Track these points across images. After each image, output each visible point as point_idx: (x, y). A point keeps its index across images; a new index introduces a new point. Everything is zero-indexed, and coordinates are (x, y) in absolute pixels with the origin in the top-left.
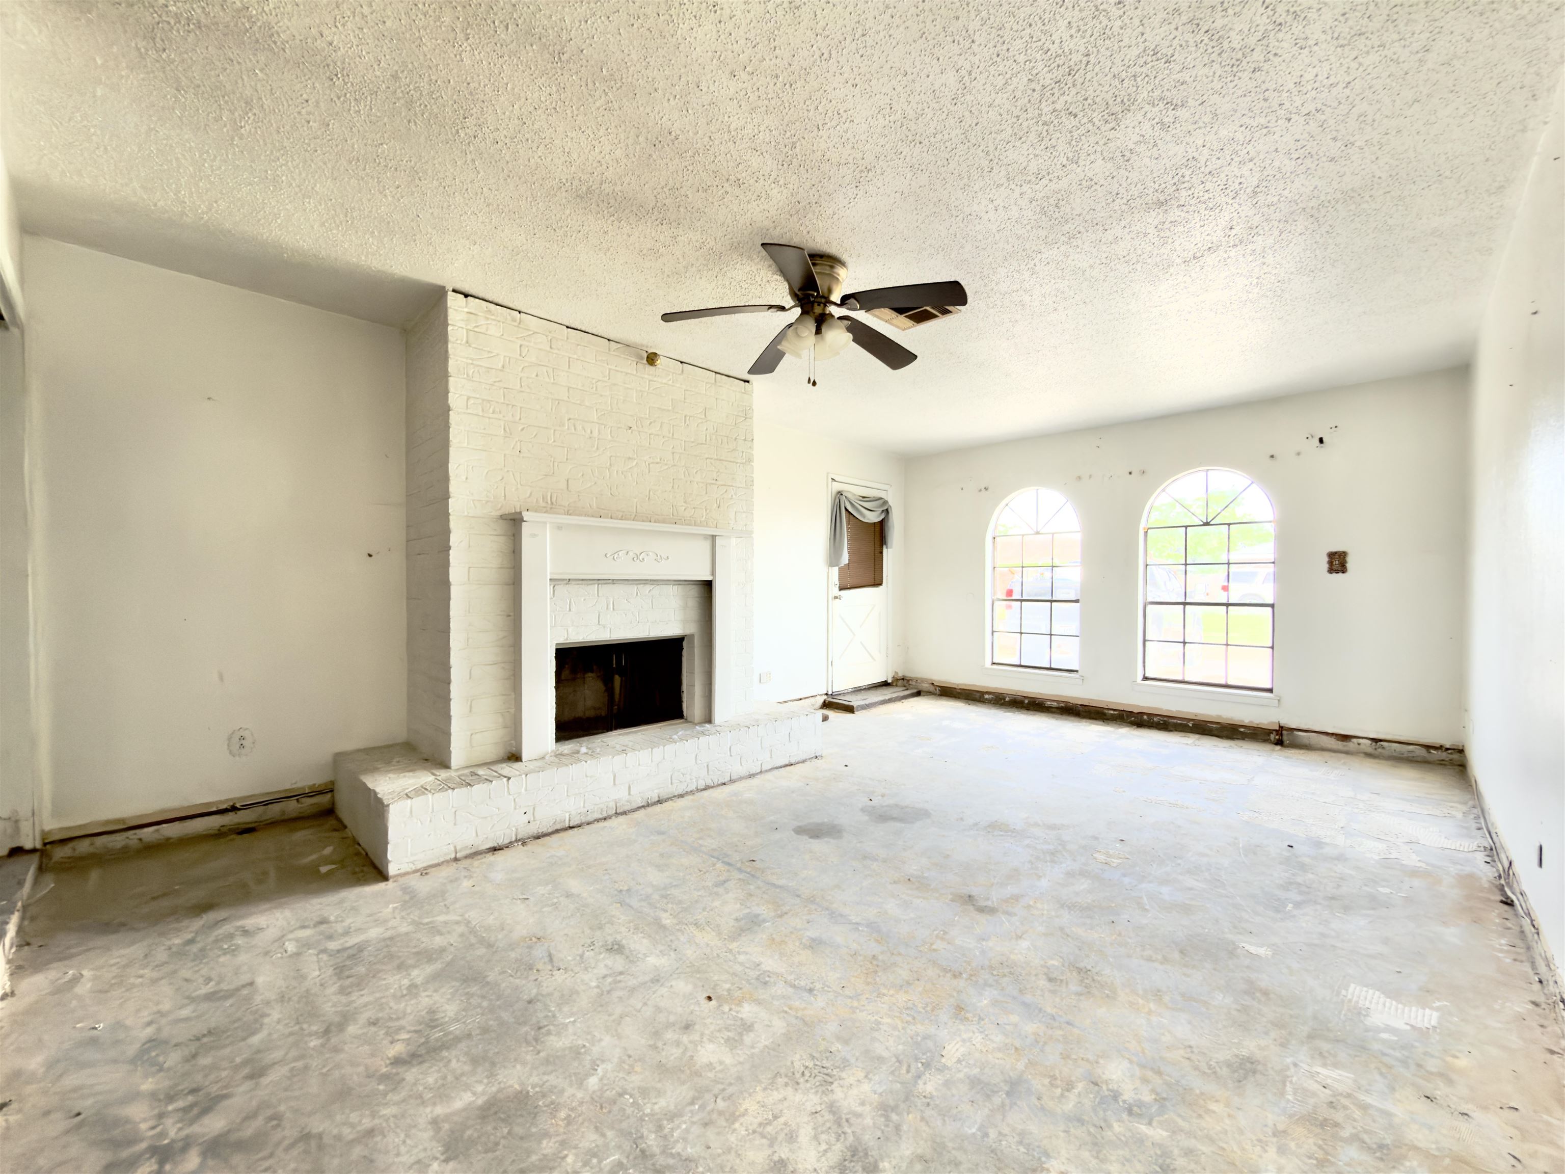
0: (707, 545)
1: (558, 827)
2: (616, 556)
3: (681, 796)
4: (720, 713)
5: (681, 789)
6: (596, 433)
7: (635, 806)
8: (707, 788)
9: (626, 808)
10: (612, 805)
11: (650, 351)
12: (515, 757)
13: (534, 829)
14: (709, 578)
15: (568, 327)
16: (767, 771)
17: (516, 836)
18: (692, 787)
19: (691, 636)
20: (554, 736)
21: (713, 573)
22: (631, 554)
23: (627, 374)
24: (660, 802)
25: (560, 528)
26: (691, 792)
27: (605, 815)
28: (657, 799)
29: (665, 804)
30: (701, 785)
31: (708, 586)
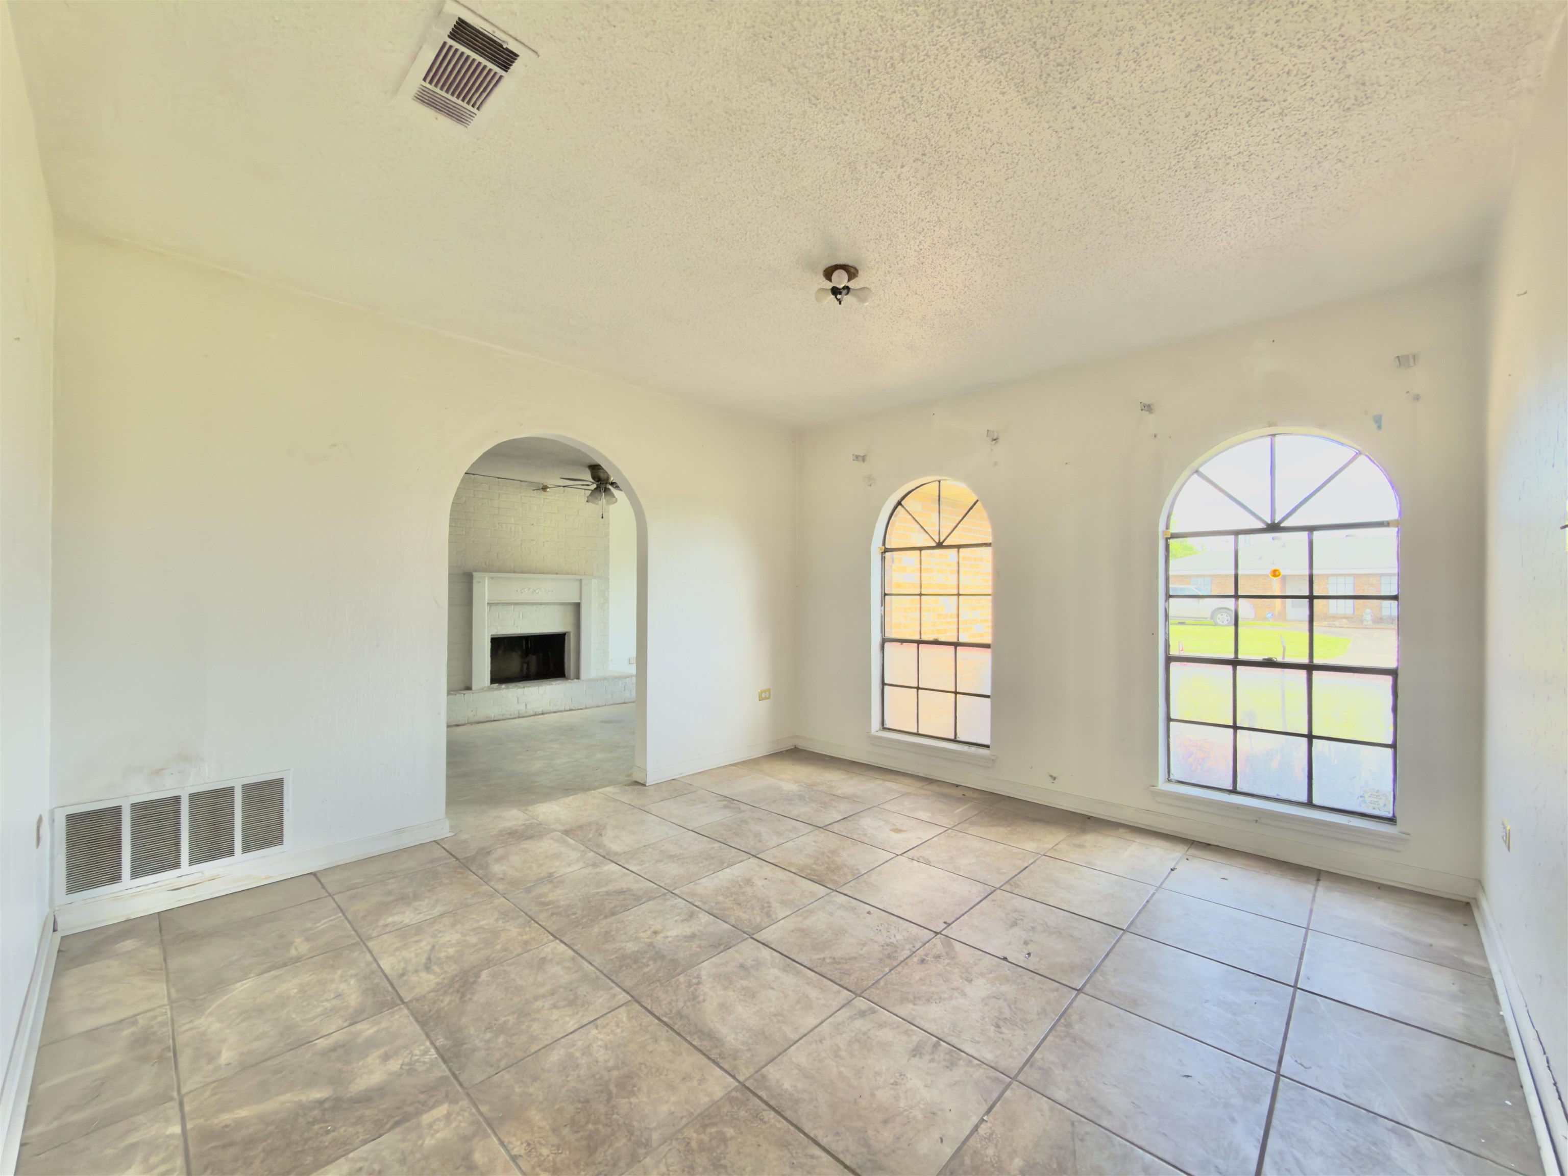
0: (577, 583)
1: (488, 719)
2: (523, 591)
3: (555, 712)
4: (583, 675)
5: (555, 709)
6: (513, 530)
7: (528, 714)
8: (571, 710)
9: (524, 715)
10: (516, 712)
11: (545, 484)
12: (469, 688)
13: (476, 718)
14: (578, 601)
15: (499, 478)
16: (609, 705)
17: (468, 720)
18: (563, 709)
19: (569, 633)
20: (489, 681)
21: (581, 599)
22: (531, 590)
23: (531, 497)
24: (543, 714)
25: (492, 578)
26: (561, 711)
27: (512, 717)
28: (541, 712)
29: (545, 715)
30: (568, 708)
31: (578, 606)
